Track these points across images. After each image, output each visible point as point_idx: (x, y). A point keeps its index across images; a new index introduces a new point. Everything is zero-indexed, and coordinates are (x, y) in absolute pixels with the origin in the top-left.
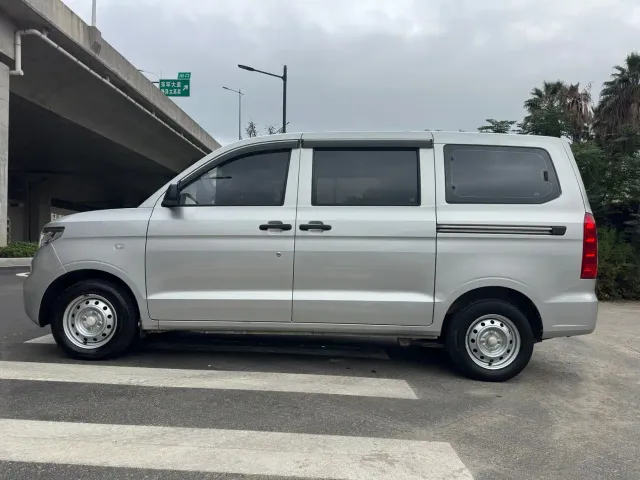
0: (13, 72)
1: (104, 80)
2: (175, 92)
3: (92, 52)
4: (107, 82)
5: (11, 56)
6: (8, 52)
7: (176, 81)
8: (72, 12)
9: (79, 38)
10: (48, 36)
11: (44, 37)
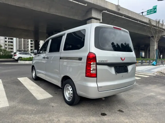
0: (100, 22)
1: (122, 17)
2: (152, 13)
3: (118, 11)
4: (123, 17)
5: (100, 18)
6: (99, 18)
7: (152, 9)
8: (112, 4)
9: (114, 9)
10: (107, 11)
11: (106, 12)
